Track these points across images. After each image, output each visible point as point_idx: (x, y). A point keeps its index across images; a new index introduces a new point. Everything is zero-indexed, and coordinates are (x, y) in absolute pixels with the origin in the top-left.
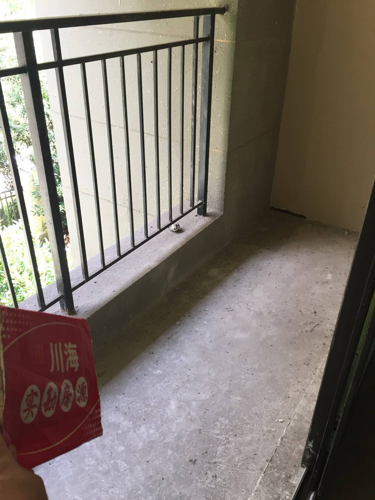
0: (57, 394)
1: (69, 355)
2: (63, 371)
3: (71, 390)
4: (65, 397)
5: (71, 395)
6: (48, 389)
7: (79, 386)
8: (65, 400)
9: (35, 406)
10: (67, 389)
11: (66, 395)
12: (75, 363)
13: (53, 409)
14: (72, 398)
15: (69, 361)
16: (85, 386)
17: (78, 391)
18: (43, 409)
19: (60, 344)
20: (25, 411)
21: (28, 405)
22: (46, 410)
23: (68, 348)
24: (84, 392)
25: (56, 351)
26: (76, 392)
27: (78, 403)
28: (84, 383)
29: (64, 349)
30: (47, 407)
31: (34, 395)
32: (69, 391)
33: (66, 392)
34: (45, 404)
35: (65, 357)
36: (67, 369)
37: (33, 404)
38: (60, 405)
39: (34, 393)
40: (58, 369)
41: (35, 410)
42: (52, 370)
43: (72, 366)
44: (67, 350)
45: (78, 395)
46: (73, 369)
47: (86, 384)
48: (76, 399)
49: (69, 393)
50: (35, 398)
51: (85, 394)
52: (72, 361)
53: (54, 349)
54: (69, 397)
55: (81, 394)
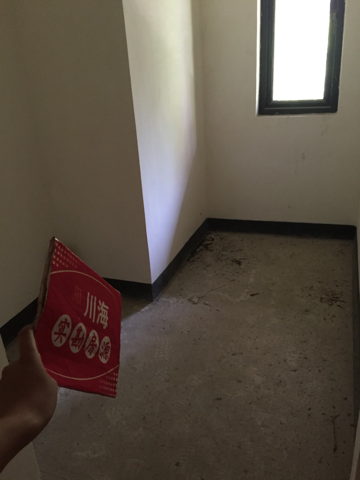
0: (85, 337)
1: (101, 312)
2: (93, 321)
3: (97, 342)
4: (90, 345)
5: (96, 345)
6: (79, 328)
7: (104, 342)
9: (65, 335)
10: (94, 339)
11: (92, 343)
12: (105, 321)
13: (79, 348)
14: (96, 349)
15: (100, 317)
16: (109, 347)
17: (102, 347)
18: (71, 342)
19: (95, 298)
20: (56, 333)
21: (60, 330)
23: (101, 305)
24: (107, 351)
25: (91, 302)
26: (101, 347)
27: (100, 357)
28: (108, 343)
29: (98, 304)
30: (74, 343)
31: (66, 325)
32: (95, 341)
33: (92, 341)
34: (73, 339)
35: (98, 312)
36: (98, 321)
37: (64, 332)
38: (85, 349)
39: (66, 322)
40: (90, 317)
41: (64, 339)
42: (85, 314)
43: (102, 322)
44: (100, 307)
45: (102, 350)
46: (102, 325)
47: (110, 345)
48: (100, 352)
49: (95, 343)
50: (66, 327)
51: (107, 353)
52: (103, 318)
53: (90, 299)
54: (94, 346)
55: (104, 351)
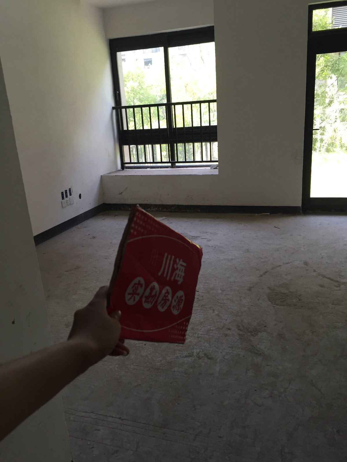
0: (158, 294)
1: (177, 269)
2: (168, 279)
3: (170, 297)
4: (163, 300)
5: (168, 300)
6: (152, 287)
7: (177, 297)
8: (163, 302)
9: (138, 294)
10: (167, 294)
11: (164, 298)
12: (180, 278)
13: (151, 304)
14: (168, 303)
15: (176, 274)
16: (182, 300)
17: (175, 301)
18: (144, 300)
19: (173, 257)
20: (129, 294)
21: (133, 291)
22: (145, 302)
23: (179, 263)
24: (180, 304)
25: (168, 261)
26: (173, 301)
27: (172, 309)
28: (182, 296)
29: (175, 262)
30: (147, 300)
31: (140, 285)
32: (167, 296)
33: (165, 296)
34: (146, 297)
35: (174, 270)
36: (172, 279)
37: (138, 292)
38: (158, 304)
39: (139, 283)
40: (165, 276)
41: (137, 298)
42: (160, 274)
43: (177, 278)
44: (177, 265)
45: (174, 303)
46: (177, 281)
47: (183, 298)
48: (172, 306)
49: (167, 298)
50: (140, 288)
51: (180, 305)
52: (179, 275)
53: (167, 258)
54: (166, 301)
55: (177, 304)
